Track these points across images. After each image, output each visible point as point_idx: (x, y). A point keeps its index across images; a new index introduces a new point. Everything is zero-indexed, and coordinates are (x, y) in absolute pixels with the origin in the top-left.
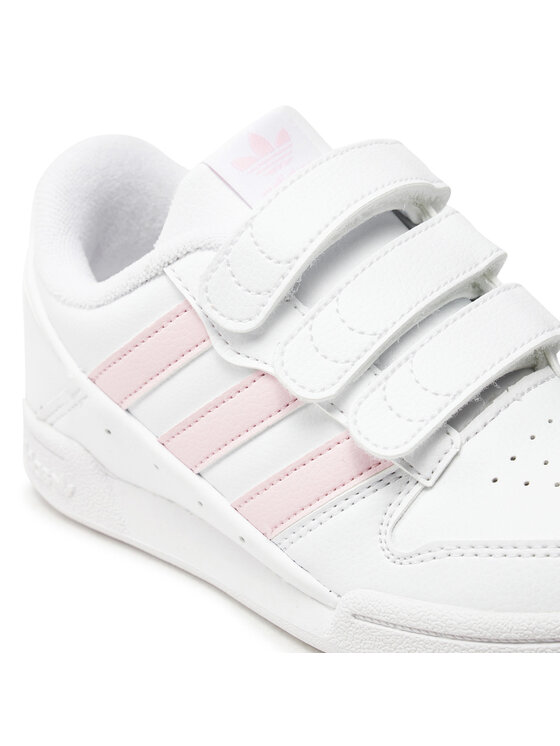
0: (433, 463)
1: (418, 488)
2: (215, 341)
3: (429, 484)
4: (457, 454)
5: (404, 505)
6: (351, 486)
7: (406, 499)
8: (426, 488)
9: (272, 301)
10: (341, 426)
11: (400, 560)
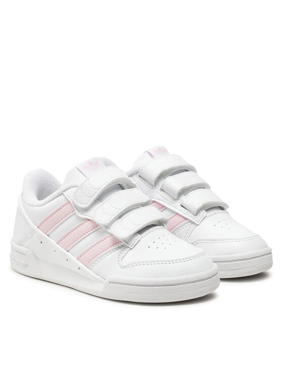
0: (133, 242)
1: (129, 249)
2: (76, 211)
3: (132, 248)
4: (139, 241)
5: (125, 253)
6: (111, 249)
7: (125, 252)
8: (131, 249)
9: (92, 199)
10: (109, 233)
11: (123, 267)
